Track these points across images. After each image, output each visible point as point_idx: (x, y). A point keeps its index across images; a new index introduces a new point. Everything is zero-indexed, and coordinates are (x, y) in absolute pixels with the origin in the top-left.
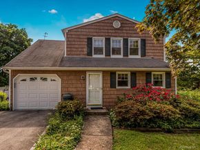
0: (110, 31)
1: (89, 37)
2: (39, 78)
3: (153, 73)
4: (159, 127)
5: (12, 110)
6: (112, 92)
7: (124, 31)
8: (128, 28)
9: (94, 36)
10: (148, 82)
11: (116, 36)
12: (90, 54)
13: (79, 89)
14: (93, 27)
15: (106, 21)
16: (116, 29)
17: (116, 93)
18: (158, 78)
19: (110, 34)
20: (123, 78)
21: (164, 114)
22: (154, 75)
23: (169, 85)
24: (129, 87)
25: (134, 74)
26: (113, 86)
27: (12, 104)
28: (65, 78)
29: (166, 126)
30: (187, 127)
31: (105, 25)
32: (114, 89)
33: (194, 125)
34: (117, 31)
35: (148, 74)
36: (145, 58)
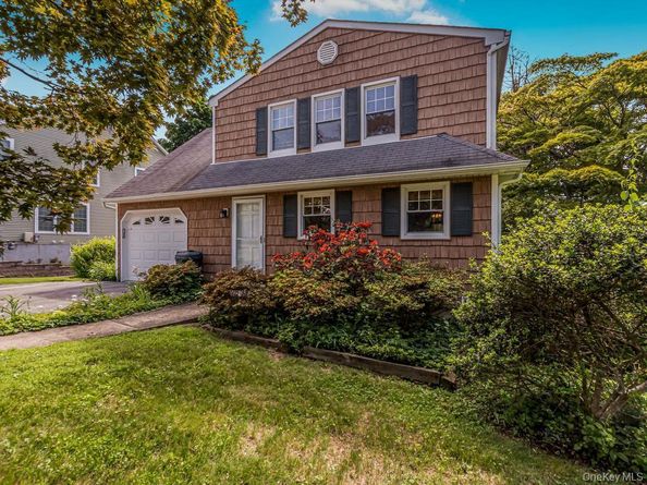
0: (309, 77)
1: (262, 105)
2: (157, 218)
3: (404, 188)
5: (120, 280)
6: (287, 250)
7: (349, 67)
8: (361, 55)
9: (272, 100)
11: (326, 89)
12: (261, 149)
13: (218, 241)
15: (299, 53)
16: (327, 66)
19: (310, 86)
22: (412, 193)
26: (289, 232)
27: (119, 269)
28: (194, 215)
31: (298, 62)
32: (291, 241)
34: (328, 72)
36: (413, 138)
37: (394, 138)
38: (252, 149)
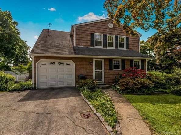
0: (106, 30)
1: (92, 32)
2: (57, 63)
3: (134, 60)
4: (144, 92)
5: (35, 89)
6: (110, 73)
7: (116, 31)
8: (118, 29)
9: (96, 32)
10: (132, 66)
11: (110, 34)
12: (92, 45)
13: (88, 71)
14: (95, 26)
15: (104, 22)
16: (110, 29)
17: (112, 73)
18: (137, 64)
19: (106, 32)
20: (117, 63)
21: (146, 85)
22: (135, 61)
23: (143, 68)
24: (120, 69)
25: (123, 60)
26: (110, 69)
27: (35, 84)
29: (147, 91)
30: (156, 91)
31: (103, 25)
32: (111, 71)
33: (159, 90)
34: (111, 30)
35: (132, 61)
36: (128, 50)
37: (124, 49)
38: (90, 44)
